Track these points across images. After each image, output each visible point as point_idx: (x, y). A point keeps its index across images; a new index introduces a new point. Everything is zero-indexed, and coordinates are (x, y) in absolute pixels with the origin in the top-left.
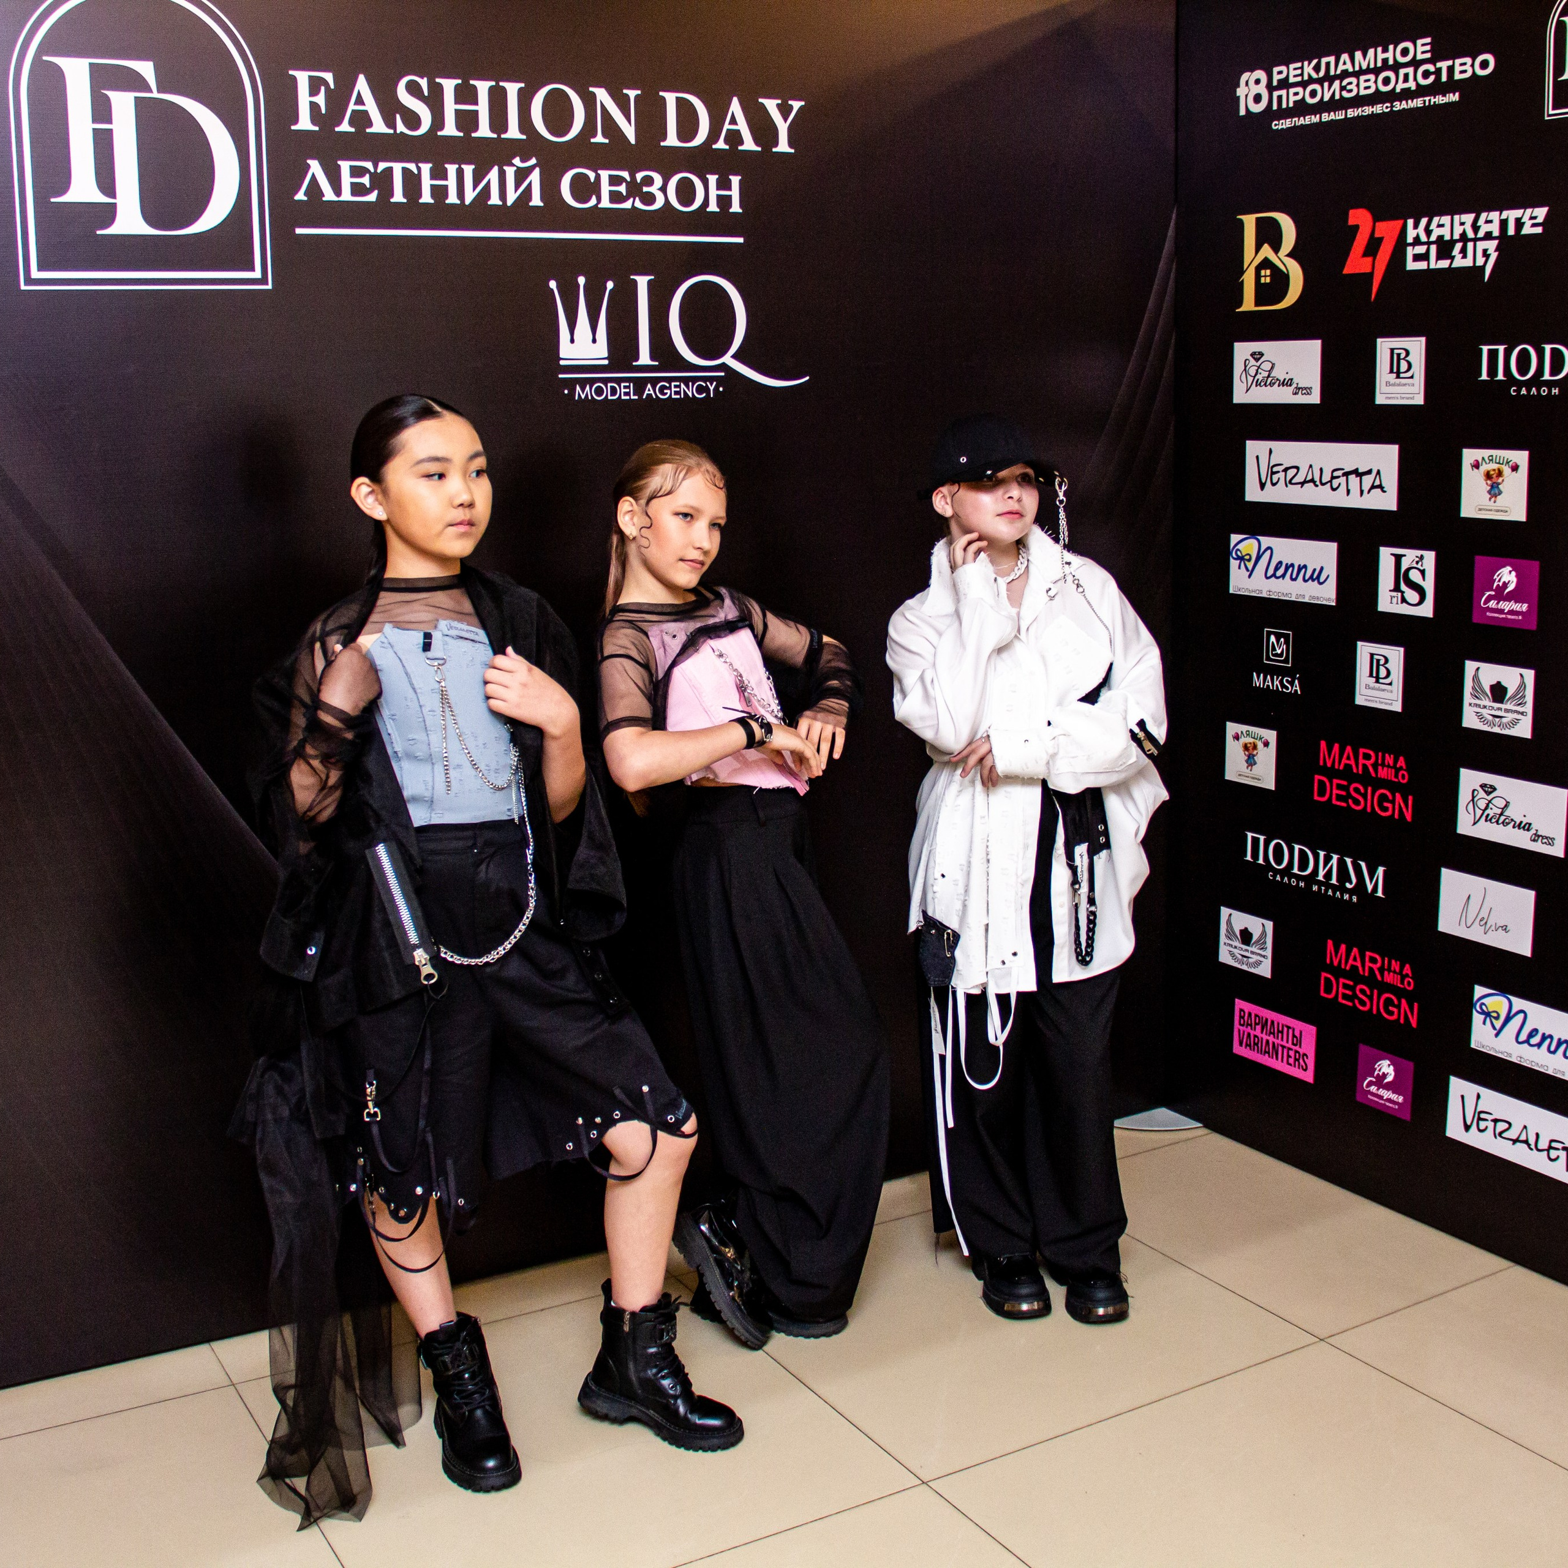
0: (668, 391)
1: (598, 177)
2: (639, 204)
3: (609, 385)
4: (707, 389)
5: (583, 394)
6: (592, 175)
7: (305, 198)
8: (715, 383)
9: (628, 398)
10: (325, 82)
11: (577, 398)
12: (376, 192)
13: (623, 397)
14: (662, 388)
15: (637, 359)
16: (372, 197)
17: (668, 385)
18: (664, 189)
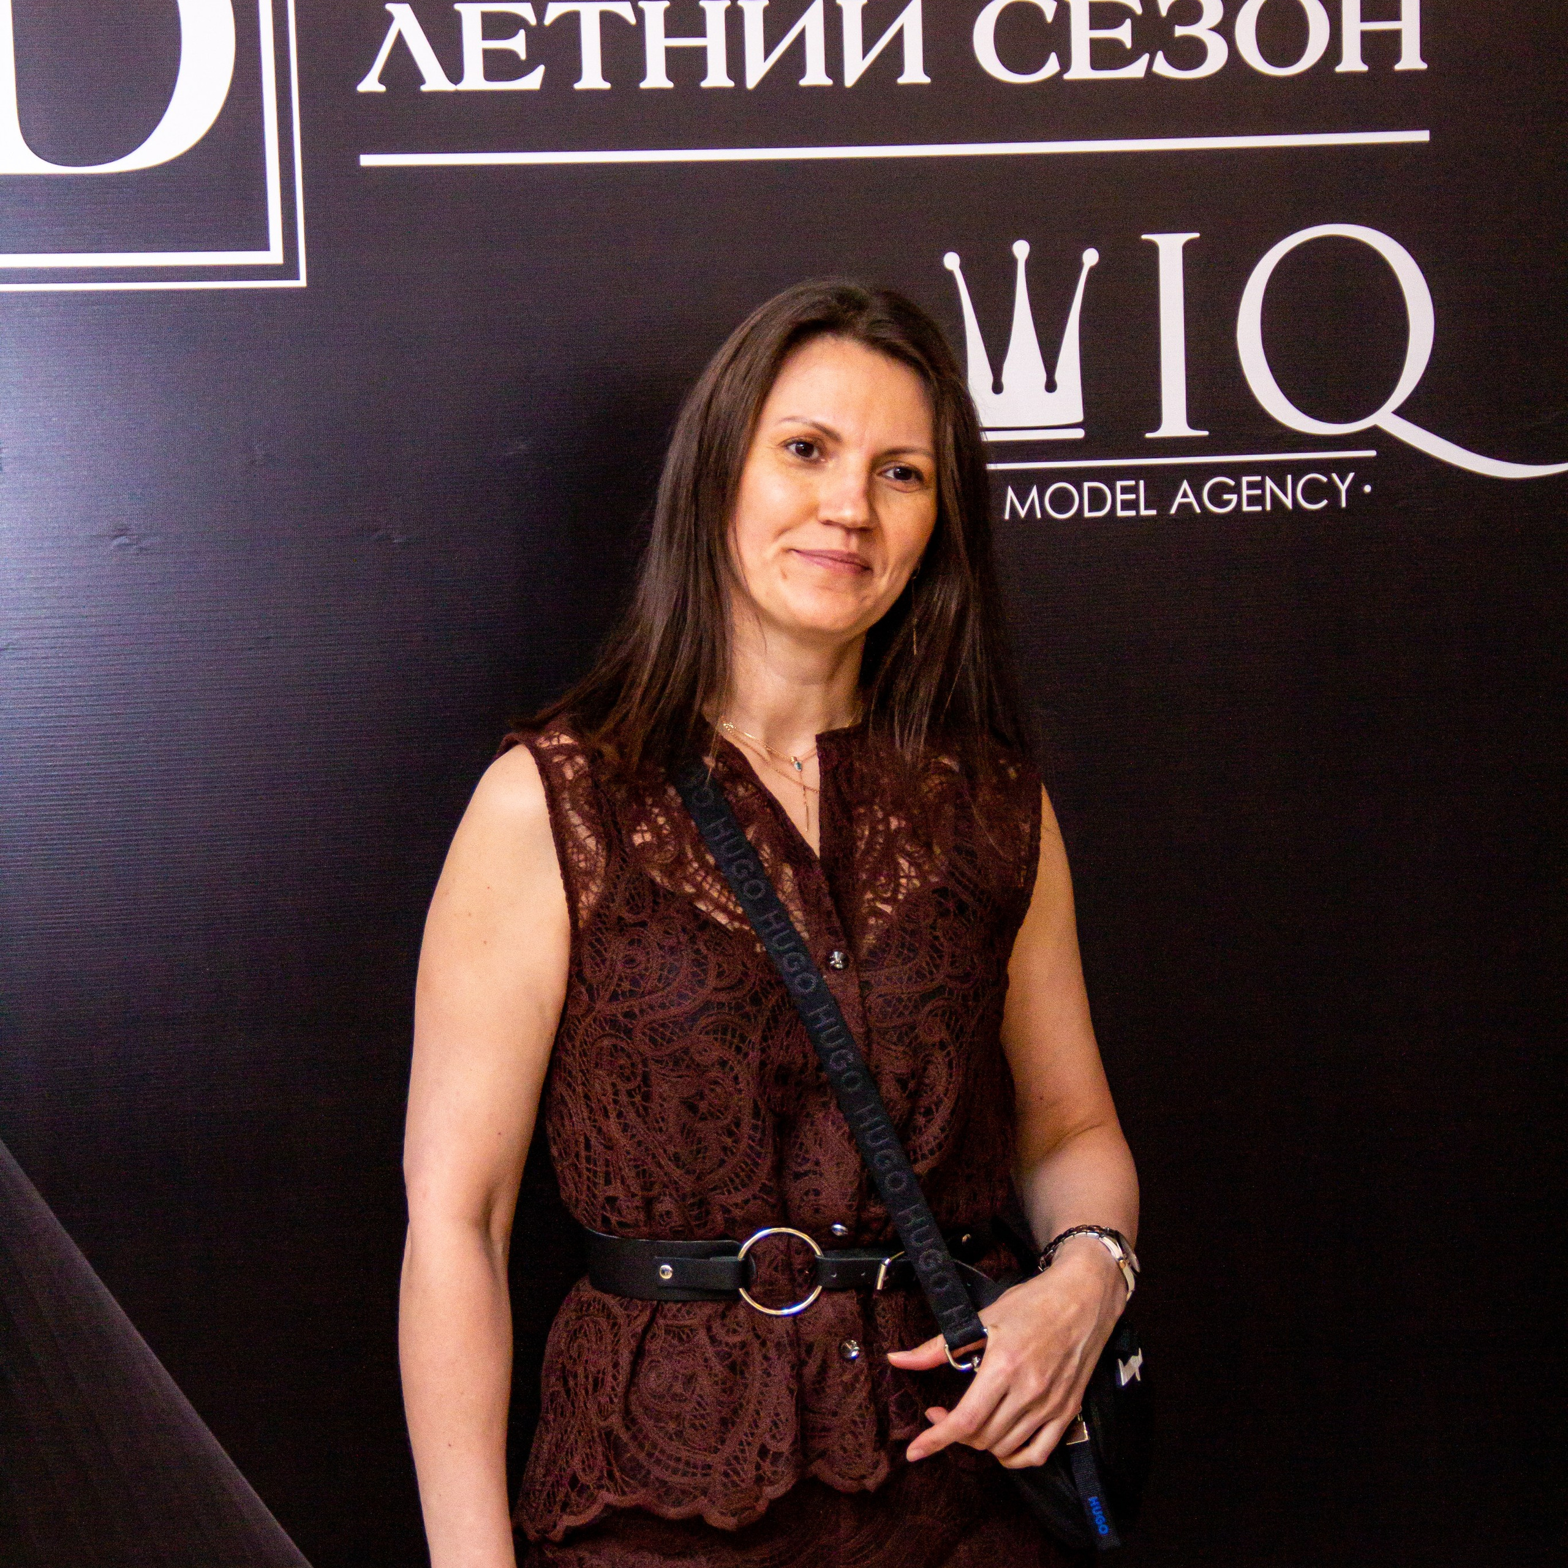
0: (1234, 498)
1: (1063, 11)
2: (1162, 67)
3: (1086, 485)
4: (1331, 491)
5: (1023, 506)
6: (1049, 7)
7: (382, 89)
8: (1351, 475)
9: (1133, 513)
11: (1007, 517)
12: (541, 70)
13: (1120, 513)
14: (1216, 495)
15: (1156, 424)
16: (533, 81)
17: (1232, 483)
18: (1225, 29)
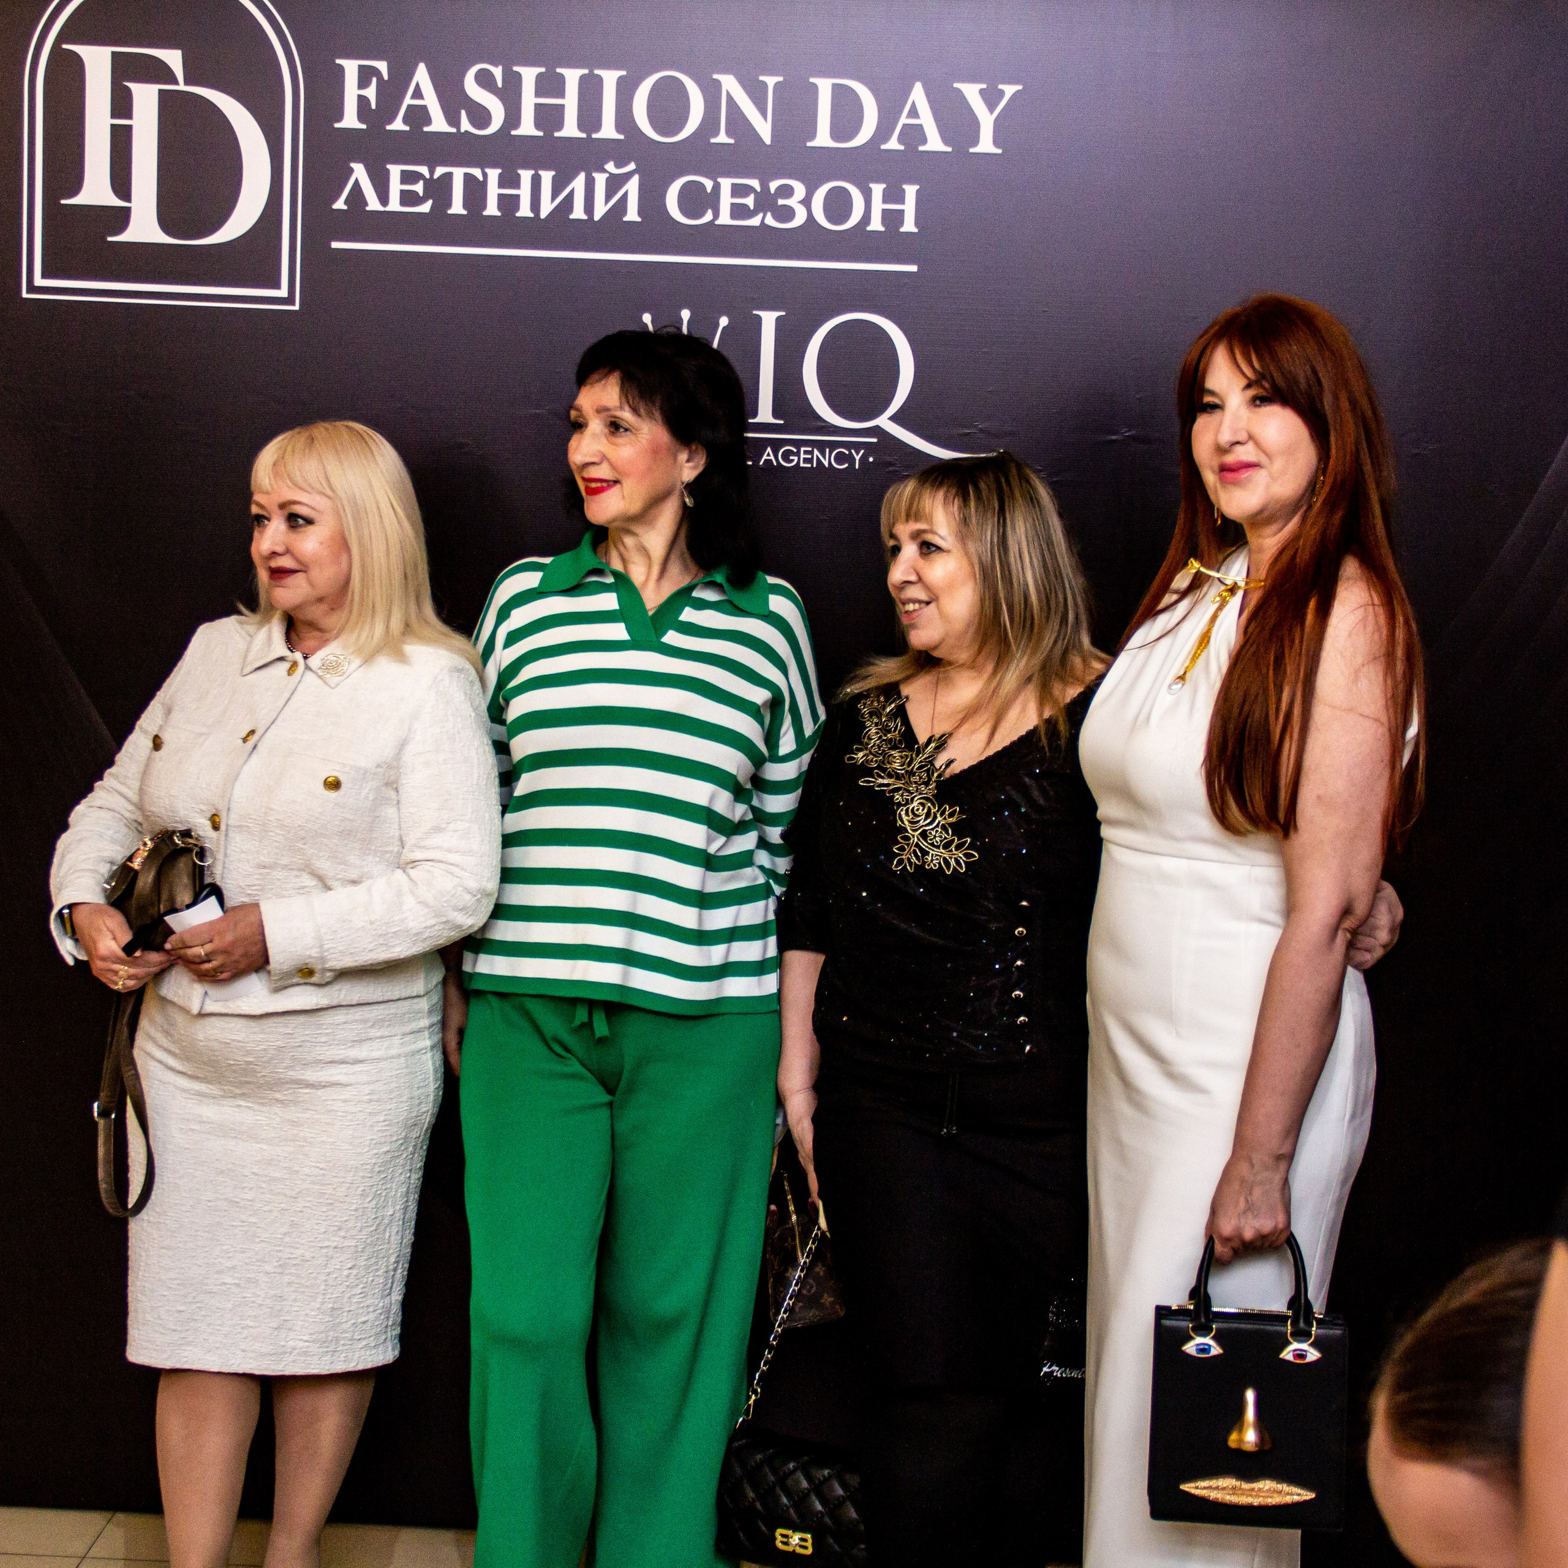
0: (796, 458)
1: (717, 187)
2: (770, 221)
4: (850, 459)
6: (709, 184)
7: (345, 207)
8: (862, 451)
10: (376, 72)
12: (430, 203)
14: (786, 456)
15: (755, 414)
16: (426, 208)
17: (795, 450)
18: (807, 202)
